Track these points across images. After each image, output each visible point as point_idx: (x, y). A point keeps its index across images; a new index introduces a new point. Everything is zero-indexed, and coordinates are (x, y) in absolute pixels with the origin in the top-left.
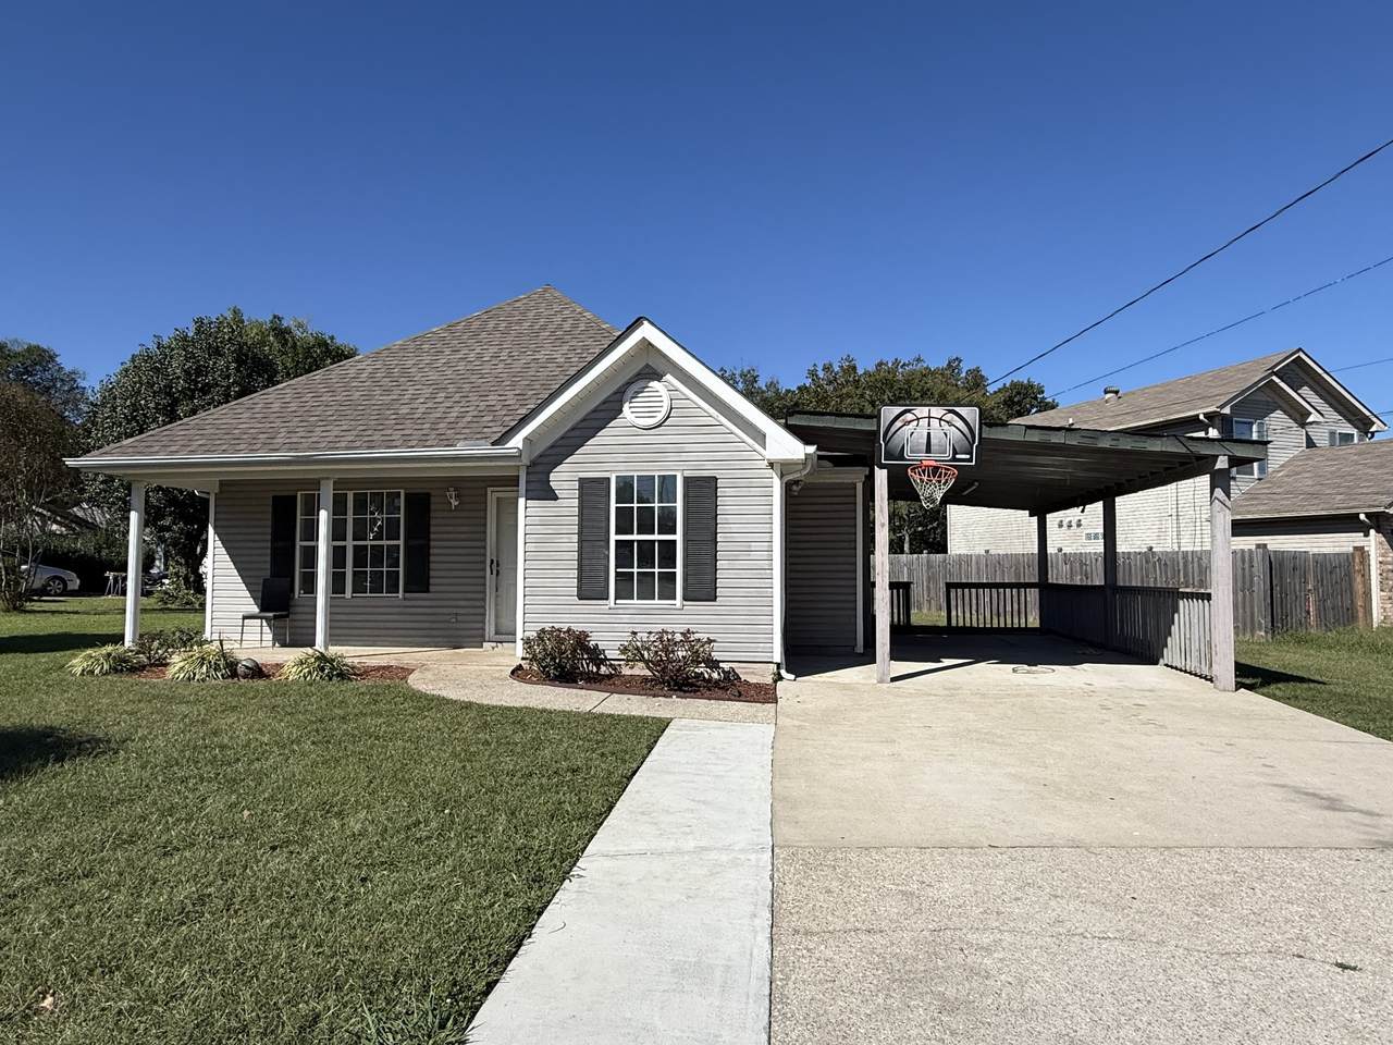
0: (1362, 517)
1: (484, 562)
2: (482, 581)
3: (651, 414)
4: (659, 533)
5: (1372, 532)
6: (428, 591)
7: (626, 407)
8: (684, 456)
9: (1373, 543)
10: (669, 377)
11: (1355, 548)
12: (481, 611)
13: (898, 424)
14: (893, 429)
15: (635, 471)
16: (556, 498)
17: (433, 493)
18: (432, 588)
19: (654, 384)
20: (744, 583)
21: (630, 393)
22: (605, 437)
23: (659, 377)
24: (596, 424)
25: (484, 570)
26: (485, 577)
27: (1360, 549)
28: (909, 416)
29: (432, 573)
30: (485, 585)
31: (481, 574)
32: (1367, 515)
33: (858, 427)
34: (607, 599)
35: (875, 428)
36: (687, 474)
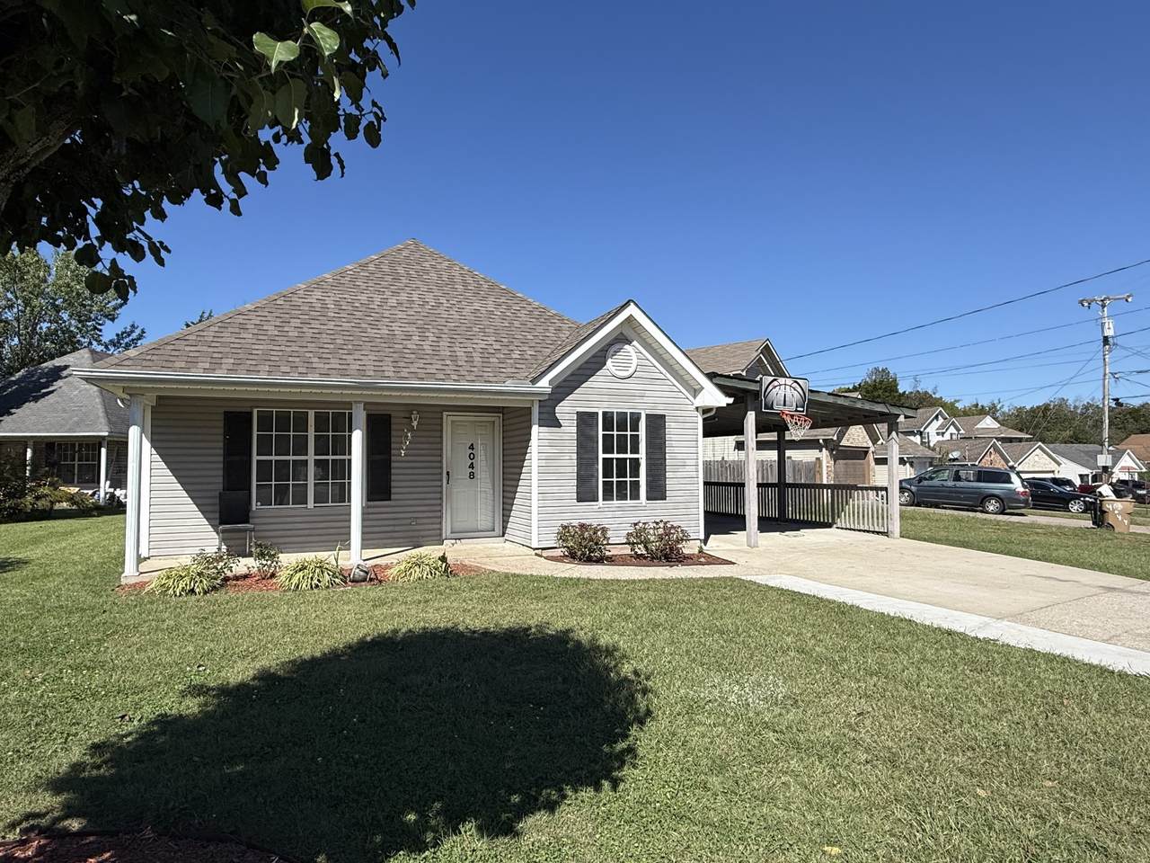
0: (821, 441)
1: (441, 474)
2: (439, 489)
3: (626, 368)
4: (631, 453)
5: (824, 449)
6: (390, 500)
7: (609, 362)
8: (645, 400)
9: (824, 455)
10: (635, 343)
11: (817, 459)
12: (439, 514)
13: (770, 387)
14: (768, 391)
15: (615, 408)
16: (560, 426)
17: (393, 414)
18: (393, 497)
19: (627, 347)
20: (683, 487)
21: (612, 351)
22: (596, 382)
23: (629, 342)
24: (588, 372)
25: (441, 480)
26: (441, 486)
27: (818, 459)
28: (776, 383)
29: (393, 484)
30: (441, 492)
31: (439, 483)
32: (824, 440)
33: (749, 388)
34: (597, 501)
35: (758, 389)
36: (648, 412)
